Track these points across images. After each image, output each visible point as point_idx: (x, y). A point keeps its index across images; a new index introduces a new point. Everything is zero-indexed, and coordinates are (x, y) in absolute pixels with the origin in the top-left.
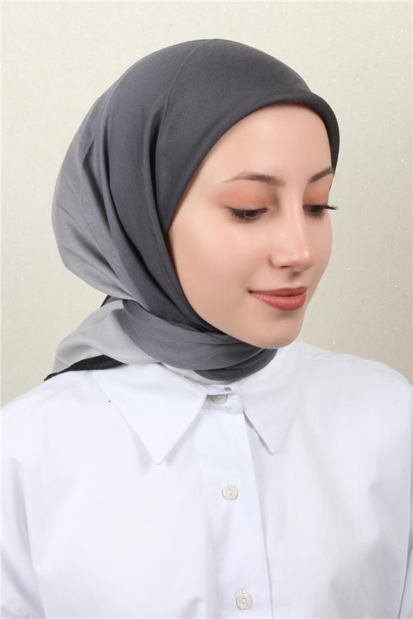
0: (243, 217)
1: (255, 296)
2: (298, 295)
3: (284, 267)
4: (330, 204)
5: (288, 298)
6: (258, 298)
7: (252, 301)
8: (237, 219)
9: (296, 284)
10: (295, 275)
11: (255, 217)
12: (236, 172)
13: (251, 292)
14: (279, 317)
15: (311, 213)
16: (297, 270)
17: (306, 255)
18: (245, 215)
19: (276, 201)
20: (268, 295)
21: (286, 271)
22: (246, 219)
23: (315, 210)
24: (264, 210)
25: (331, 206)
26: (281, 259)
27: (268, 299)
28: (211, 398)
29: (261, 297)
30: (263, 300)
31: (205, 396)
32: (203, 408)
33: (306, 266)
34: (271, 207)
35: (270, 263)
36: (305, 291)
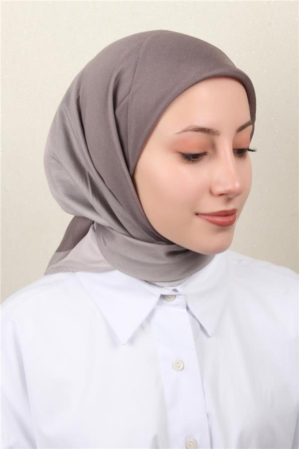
0: (190, 160)
1: (200, 217)
2: (232, 215)
3: (221, 195)
4: (251, 147)
5: (224, 218)
6: (203, 218)
7: (198, 221)
8: (186, 161)
9: (230, 207)
10: (229, 200)
11: (199, 159)
12: (185, 126)
13: (197, 214)
14: (218, 231)
15: (238, 155)
16: (231, 196)
17: (237, 185)
18: (192, 158)
19: (213, 146)
20: (210, 216)
21: (222, 198)
22: (193, 160)
23: (240, 152)
24: (205, 154)
25: (252, 149)
26: (219, 189)
27: (210, 219)
28: (163, 297)
29: (205, 217)
30: (207, 220)
31: (159, 296)
32: (157, 304)
33: (237, 194)
34: (210, 151)
35: (211, 192)
36: (236, 212)
